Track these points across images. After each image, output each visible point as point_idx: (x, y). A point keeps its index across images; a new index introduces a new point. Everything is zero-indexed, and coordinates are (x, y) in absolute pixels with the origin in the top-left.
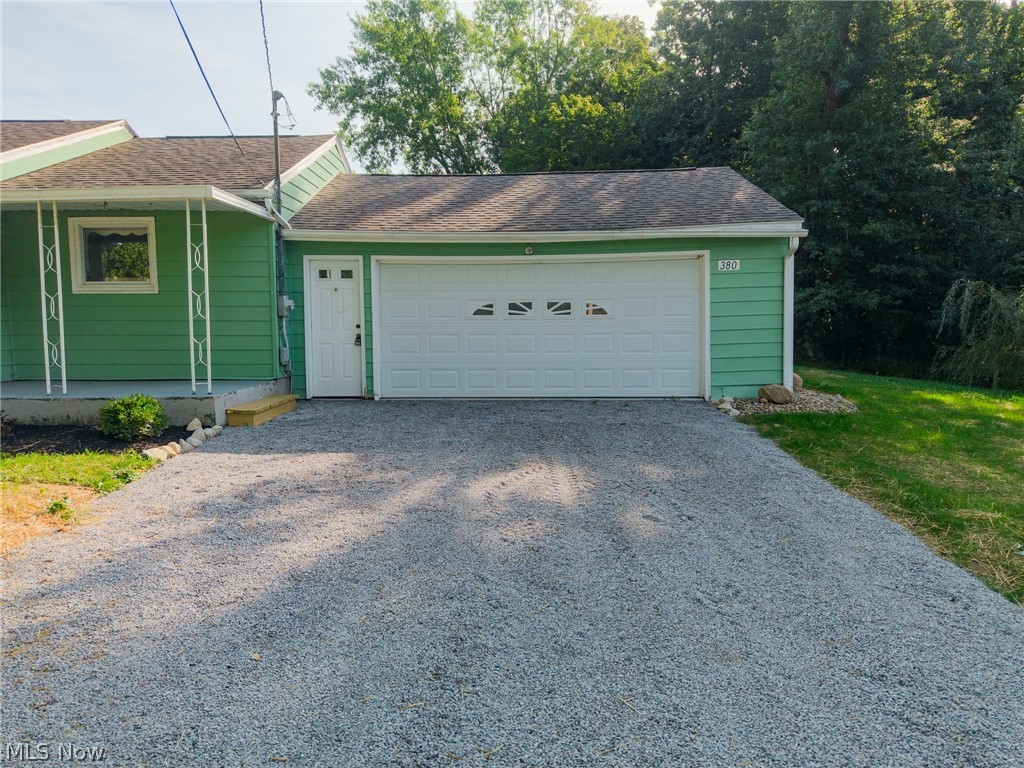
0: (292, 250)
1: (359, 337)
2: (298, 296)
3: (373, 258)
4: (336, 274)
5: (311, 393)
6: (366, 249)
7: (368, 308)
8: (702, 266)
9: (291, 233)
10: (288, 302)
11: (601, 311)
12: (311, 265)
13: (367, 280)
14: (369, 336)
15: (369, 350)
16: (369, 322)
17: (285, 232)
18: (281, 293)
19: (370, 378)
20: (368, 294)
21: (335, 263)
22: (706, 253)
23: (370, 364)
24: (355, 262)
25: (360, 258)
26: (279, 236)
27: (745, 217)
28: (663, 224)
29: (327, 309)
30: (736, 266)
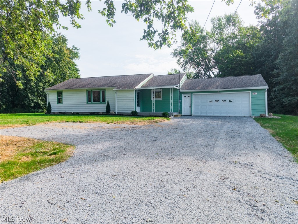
0: (181, 93)
1: (190, 106)
2: (181, 100)
3: (193, 94)
4: (187, 96)
5: (183, 114)
6: (192, 93)
7: (192, 102)
8: (250, 94)
9: (181, 91)
10: (180, 101)
11: (231, 102)
12: (183, 95)
13: (192, 97)
14: (192, 106)
15: (192, 108)
16: (192, 104)
17: (180, 91)
18: (179, 99)
19: (192, 112)
20: (192, 99)
21: (187, 95)
22: (250, 92)
23: (192, 110)
25: (191, 94)
26: (179, 91)
27: (257, 86)
28: (242, 87)
29: (185, 102)
30: (256, 94)
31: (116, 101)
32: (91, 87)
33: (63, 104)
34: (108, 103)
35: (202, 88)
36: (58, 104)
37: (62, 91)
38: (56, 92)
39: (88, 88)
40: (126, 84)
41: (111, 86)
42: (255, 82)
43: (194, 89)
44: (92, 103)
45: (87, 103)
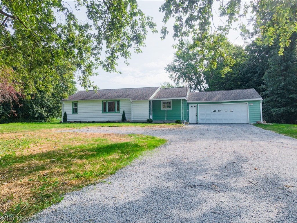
0: (188, 104)
1: (196, 115)
4: (193, 107)
6: (198, 103)
7: (198, 111)
8: (247, 105)
11: (232, 111)
12: (190, 106)
13: (198, 107)
14: (198, 115)
15: (198, 117)
16: (198, 113)
18: (187, 109)
19: (198, 120)
20: (198, 109)
21: (193, 105)
22: (248, 103)
23: (198, 119)
24: (196, 105)
26: (187, 102)
27: (253, 98)
28: (240, 99)
29: (192, 111)
30: (253, 104)
31: (132, 110)
32: (106, 98)
33: (79, 113)
34: (124, 112)
35: (206, 100)
36: (73, 113)
37: (78, 102)
38: (72, 102)
39: (103, 99)
40: (139, 96)
41: (126, 97)
42: (251, 95)
43: (199, 100)
44: (107, 113)
45: (102, 113)
